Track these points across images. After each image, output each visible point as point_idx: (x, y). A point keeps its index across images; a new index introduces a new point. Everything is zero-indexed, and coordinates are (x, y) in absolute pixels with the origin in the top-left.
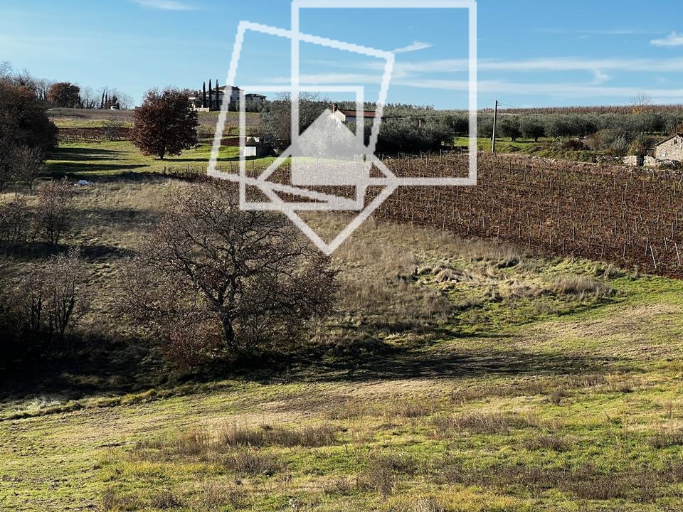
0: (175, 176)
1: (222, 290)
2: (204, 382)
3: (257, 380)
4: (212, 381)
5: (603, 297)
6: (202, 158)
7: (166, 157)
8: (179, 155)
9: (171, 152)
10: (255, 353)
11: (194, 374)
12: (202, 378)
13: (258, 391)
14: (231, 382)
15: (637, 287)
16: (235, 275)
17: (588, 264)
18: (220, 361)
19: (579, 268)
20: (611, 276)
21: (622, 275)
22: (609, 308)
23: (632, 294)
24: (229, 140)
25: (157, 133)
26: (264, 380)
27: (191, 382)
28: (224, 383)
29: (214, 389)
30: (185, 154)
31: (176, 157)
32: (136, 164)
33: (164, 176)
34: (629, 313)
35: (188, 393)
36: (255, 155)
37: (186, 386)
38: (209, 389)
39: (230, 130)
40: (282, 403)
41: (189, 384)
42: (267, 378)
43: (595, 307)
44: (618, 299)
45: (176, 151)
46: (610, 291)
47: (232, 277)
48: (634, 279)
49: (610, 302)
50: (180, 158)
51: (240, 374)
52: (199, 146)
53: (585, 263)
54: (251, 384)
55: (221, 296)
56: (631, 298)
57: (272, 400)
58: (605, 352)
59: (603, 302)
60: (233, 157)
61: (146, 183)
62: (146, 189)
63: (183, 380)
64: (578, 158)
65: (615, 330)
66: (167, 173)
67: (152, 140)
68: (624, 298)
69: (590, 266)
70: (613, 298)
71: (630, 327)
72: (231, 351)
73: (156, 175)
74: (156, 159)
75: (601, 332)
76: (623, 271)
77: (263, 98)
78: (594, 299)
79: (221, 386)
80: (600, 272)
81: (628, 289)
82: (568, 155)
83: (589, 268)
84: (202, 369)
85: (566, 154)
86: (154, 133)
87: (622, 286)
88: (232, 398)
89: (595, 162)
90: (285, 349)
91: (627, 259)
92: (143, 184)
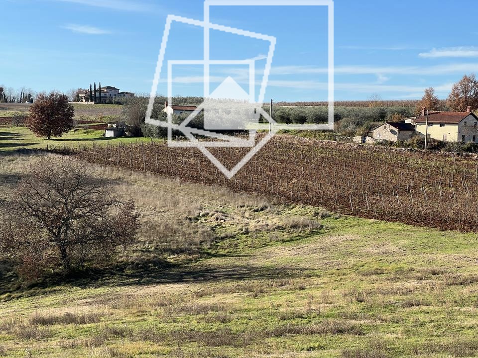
0: (55, 151)
1: (60, 228)
2: (44, 288)
3: (79, 286)
4: (49, 287)
5: (314, 230)
6: (77, 138)
7: (52, 137)
8: (61, 136)
9: (56, 134)
10: (80, 268)
11: (39, 283)
12: (43, 285)
13: (78, 292)
14: (62, 288)
15: (337, 223)
16: (68, 219)
17: (311, 209)
18: (57, 274)
19: (304, 212)
20: (323, 217)
21: (330, 216)
22: (316, 237)
23: (333, 228)
24: (98, 125)
25: (45, 121)
26: (83, 286)
27: (36, 288)
28: (57, 288)
29: (50, 292)
30: (65, 135)
31: (59, 138)
32: (31, 142)
33: (47, 151)
34: (327, 240)
35: (32, 295)
36: (113, 136)
37: (32, 291)
38: (46, 292)
39: (101, 118)
40: (90, 300)
41: (34, 289)
42: (86, 284)
43: (307, 237)
44: (323, 231)
45: (58, 133)
46: (319, 226)
47: (66, 220)
48: (337, 219)
49: (317, 233)
50: (62, 138)
51: (68, 282)
52: (77, 130)
53: (309, 208)
54: (75, 288)
55: (59, 232)
56: (331, 231)
57: (84, 298)
58: (302, 266)
59: (313, 233)
60: (98, 137)
61: (33, 155)
62: (33, 160)
63: (31, 287)
64: (325, 137)
65: (314, 251)
66: (49, 149)
67: (42, 127)
68: (327, 231)
69: (311, 210)
70: (320, 231)
71: (323, 249)
72: (65, 268)
73: (42, 150)
74: (44, 139)
75: (305, 253)
76: (332, 213)
77: (132, 95)
78: (308, 232)
79: (55, 290)
80: (316, 214)
81: (330, 225)
82: (319, 135)
83: (310, 212)
84: (44, 280)
85: (317, 135)
86: (43, 122)
87: (328, 223)
88: (60, 297)
89: (335, 140)
90: (102, 265)
91: (337, 205)
92: (31, 157)
